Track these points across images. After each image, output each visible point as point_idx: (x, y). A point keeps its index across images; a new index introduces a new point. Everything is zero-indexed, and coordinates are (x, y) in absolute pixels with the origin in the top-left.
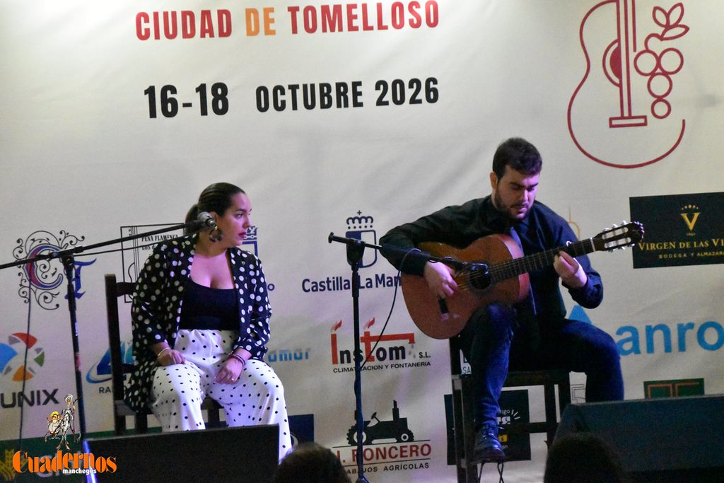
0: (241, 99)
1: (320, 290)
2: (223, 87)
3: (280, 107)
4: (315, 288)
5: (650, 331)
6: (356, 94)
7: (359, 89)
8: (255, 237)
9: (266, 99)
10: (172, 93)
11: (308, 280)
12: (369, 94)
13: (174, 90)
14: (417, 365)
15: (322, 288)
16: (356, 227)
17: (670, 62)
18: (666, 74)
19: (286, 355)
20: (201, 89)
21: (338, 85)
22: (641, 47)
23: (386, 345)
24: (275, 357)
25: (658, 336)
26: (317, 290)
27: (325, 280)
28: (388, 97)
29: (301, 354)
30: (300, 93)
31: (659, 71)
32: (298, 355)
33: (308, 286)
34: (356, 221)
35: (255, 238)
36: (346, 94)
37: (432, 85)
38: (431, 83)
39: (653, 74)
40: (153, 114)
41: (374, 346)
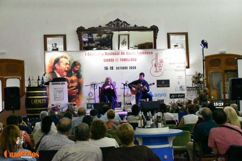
0: (115, 68)
2: (113, 67)
3: (119, 69)
5: (158, 94)
6: (127, 68)
9: (117, 68)
11: (121, 88)
12: (128, 68)
13: (107, 67)
14: (133, 97)
15: (123, 89)
16: (126, 82)
17: (161, 65)
18: (161, 67)
20: (110, 67)
21: (125, 67)
22: (158, 64)
23: (129, 95)
25: (159, 95)
28: (131, 68)
29: (120, 95)
30: (121, 68)
31: (160, 66)
36: (126, 68)
37: (135, 67)
39: (159, 67)
40: (105, 70)
41: (128, 95)
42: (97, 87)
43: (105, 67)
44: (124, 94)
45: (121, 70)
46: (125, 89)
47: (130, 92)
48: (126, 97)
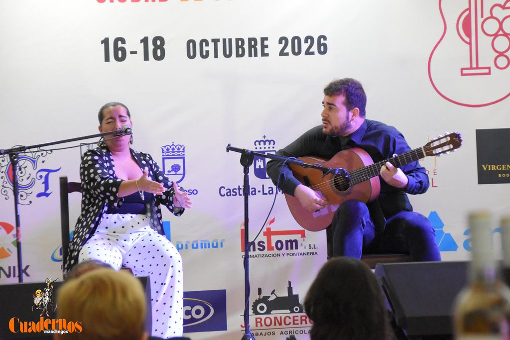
0: (175, 49)
1: (233, 195)
2: (162, 39)
3: (205, 56)
4: (229, 194)
6: (264, 47)
7: (266, 43)
8: (183, 153)
9: (195, 49)
10: (122, 43)
11: (224, 188)
12: (274, 47)
13: (123, 41)
14: (307, 254)
15: (234, 194)
16: (261, 148)
17: (509, 26)
18: (506, 35)
19: (205, 244)
20: (145, 41)
21: (250, 40)
22: (487, 14)
23: (284, 238)
24: (197, 245)
26: (230, 195)
27: (237, 188)
28: (289, 49)
29: (217, 244)
30: (220, 45)
31: (500, 32)
32: (215, 245)
33: (224, 192)
34: (262, 143)
35: (184, 155)
36: (256, 47)
37: (322, 41)
38: (322, 39)
39: (496, 35)
40: (107, 59)
41: (274, 239)
42: (46, 183)
43: (106, 42)
44: (245, 233)
45: (219, 64)
46: (250, 197)
47: (286, 221)
48: (257, 252)
